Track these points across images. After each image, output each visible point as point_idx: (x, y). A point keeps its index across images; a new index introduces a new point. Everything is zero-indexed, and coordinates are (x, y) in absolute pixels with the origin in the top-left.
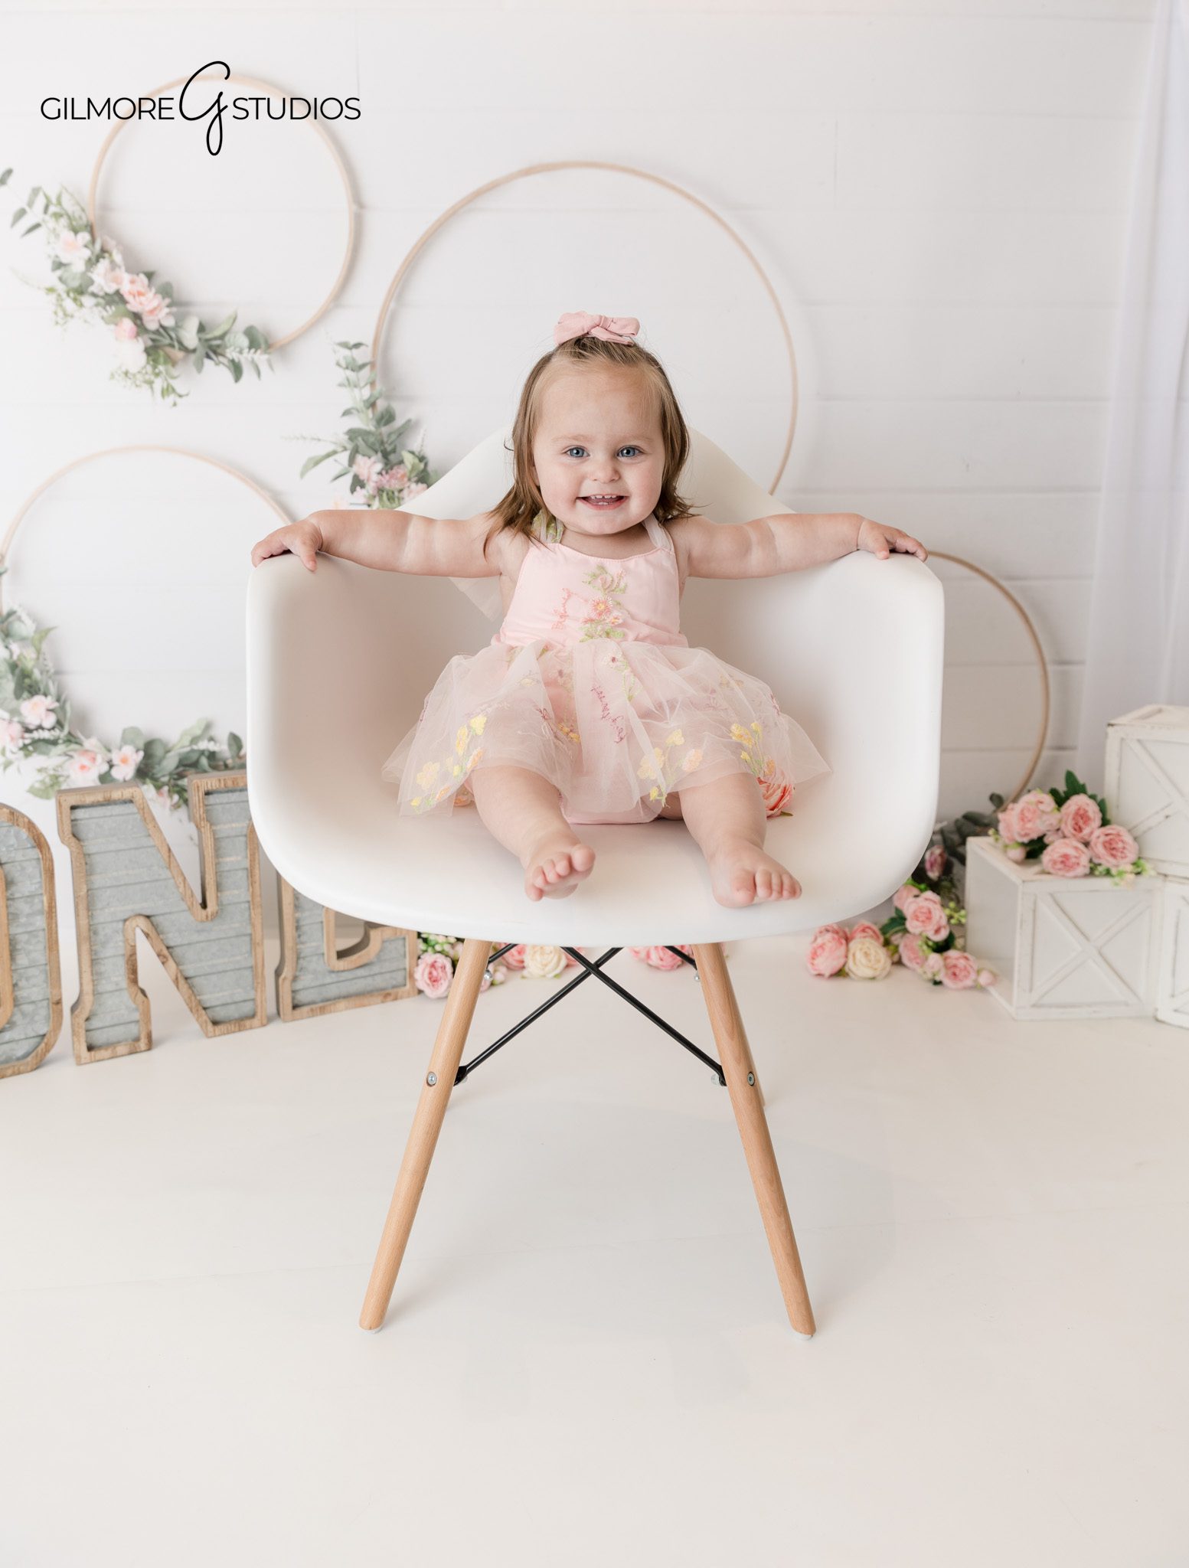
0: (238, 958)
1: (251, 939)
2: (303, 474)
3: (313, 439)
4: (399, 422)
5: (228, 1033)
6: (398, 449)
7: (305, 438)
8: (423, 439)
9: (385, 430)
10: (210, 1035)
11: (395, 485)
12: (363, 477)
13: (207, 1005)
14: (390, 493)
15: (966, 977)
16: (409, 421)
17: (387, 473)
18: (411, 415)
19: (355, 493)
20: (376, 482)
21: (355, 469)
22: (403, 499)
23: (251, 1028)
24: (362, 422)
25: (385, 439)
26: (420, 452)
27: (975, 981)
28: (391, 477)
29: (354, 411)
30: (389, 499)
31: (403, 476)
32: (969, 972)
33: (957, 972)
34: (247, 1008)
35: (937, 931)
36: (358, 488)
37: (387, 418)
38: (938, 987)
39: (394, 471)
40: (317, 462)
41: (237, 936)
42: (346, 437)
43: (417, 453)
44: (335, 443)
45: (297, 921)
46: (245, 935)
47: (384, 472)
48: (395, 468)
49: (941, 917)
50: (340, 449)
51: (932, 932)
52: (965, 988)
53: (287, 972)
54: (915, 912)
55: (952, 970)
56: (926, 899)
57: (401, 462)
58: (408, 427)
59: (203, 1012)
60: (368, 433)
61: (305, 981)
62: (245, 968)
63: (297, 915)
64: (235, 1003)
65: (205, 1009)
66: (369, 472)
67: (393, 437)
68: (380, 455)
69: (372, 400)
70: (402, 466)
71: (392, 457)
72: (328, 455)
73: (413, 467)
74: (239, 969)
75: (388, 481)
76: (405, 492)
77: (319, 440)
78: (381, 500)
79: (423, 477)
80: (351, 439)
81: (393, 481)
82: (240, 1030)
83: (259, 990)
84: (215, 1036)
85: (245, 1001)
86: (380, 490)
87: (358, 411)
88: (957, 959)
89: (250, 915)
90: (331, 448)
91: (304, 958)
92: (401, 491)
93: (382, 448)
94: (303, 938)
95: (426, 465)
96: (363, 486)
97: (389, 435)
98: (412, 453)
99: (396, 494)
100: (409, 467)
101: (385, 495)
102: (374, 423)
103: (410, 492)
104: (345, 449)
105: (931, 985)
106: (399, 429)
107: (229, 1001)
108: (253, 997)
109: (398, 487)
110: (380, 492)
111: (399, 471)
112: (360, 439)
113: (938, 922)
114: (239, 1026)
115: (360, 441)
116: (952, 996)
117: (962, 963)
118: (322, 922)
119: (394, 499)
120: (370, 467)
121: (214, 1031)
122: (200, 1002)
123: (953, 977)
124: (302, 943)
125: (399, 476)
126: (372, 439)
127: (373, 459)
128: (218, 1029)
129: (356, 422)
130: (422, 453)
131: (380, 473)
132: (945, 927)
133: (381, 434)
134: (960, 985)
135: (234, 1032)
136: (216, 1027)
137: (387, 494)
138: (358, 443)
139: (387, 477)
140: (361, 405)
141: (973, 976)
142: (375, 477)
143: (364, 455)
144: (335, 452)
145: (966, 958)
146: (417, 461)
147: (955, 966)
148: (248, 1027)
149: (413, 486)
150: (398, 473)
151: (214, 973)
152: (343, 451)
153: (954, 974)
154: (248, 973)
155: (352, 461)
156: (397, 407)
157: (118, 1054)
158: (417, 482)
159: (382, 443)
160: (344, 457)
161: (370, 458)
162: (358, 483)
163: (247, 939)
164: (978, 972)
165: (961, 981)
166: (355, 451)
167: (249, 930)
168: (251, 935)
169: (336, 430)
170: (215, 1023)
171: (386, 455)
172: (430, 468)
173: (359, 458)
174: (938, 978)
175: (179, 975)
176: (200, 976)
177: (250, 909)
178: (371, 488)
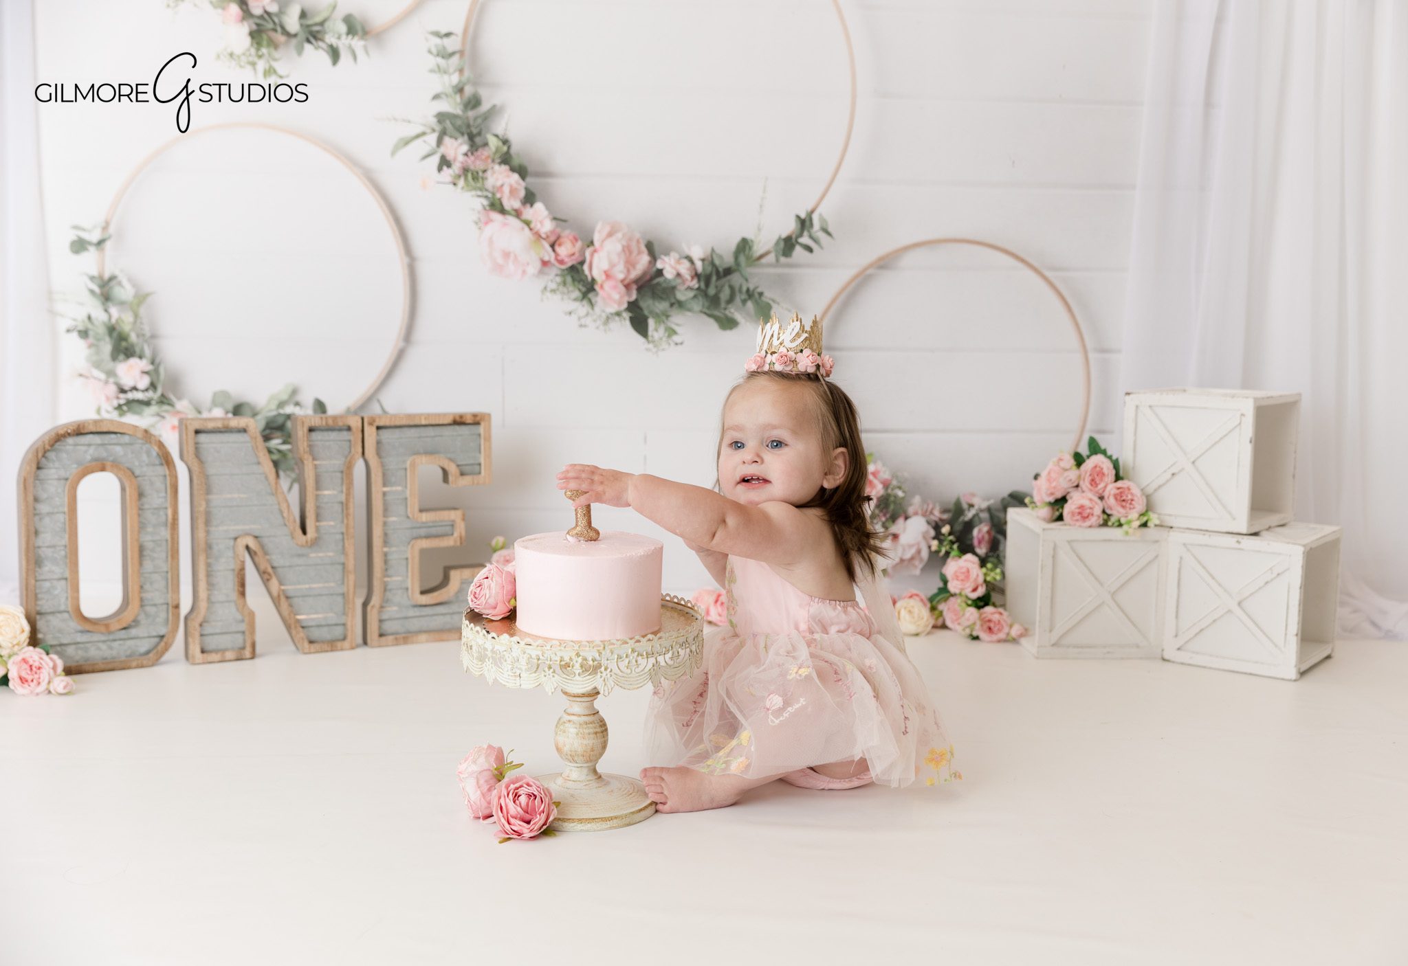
0: (332, 584)
1: (344, 568)
2: (393, 153)
3: (404, 120)
4: (485, 107)
5: (322, 652)
6: (483, 132)
7: (395, 119)
8: (507, 124)
9: (471, 114)
10: (306, 651)
11: (479, 165)
12: (450, 157)
13: (304, 624)
14: (475, 173)
15: (1000, 630)
16: (494, 106)
17: (472, 154)
18: (497, 101)
19: (442, 173)
20: (462, 163)
21: (442, 150)
22: (486, 179)
23: (342, 650)
24: (451, 106)
25: (471, 123)
26: (503, 136)
27: (1008, 634)
28: (477, 158)
29: (443, 96)
30: (473, 179)
31: (488, 157)
32: (1003, 627)
33: (992, 625)
34: (338, 632)
35: (975, 590)
36: (445, 168)
37: (474, 102)
38: (975, 643)
39: (479, 153)
40: (407, 142)
41: (332, 564)
42: (435, 120)
43: (501, 136)
44: (425, 125)
45: (386, 554)
46: (339, 564)
47: (469, 154)
48: (480, 150)
49: (978, 575)
50: (428, 131)
51: (970, 589)
52: (999, 641)
53: (375, 600)
54: (956, 572)
55: (988, 624)
56: (966, 561)
57: (486, 144)
58: (493, 112)
59: (301, 629)
60: (455, 116)
61: (392, 611)
62: (338, 595)
63: (386, 549)
64: (328, 625)
65: (303, 627)
66: (456, 154)
67: (479, 121)
68: (466, 137)
69: (460, 85)
70: (486, 148)
71: (478, 140)
72: (418, 136)
73: (497, 150)
74: (332, 595)
75: (473, 162)
76: (489, 173)
77: (409, 122)
78: (466, 179)
79: (506, 159)
80: (439, 122)
81: (478, 162)
82: (332, 651)
83: (350, 615)
84: (310, 653)
85: (336, 625)
86: (465, 170)
87: (447, 95)
88: (992, 614)
89: (343, 546)
90: (419, 130)
91: (390, 590)
92: (484, 171)
93: (469, 131)
94: (390, 572)
95: (509, 148)
96: (449, 165)
97: (476, 119)
98: (497, 136)
99: (480, 174)
100: (493, 149)
101: (470, 176)
102: (462, 107)
103: (494, 172)
104: (434, 130)
105: (969, 640)
106: (485, 113)
107: (323, 623)
108: (342, 621)
109: (482, 167)
110: (466, 172)
111: (484, 153)
112: (448, 122)
113: (976, 580)
114: (332, 646)
115: (448, 124)
116: (987, 649)
117: (996, 617)
118: (407, 559)
119: (478, 179)
120: (456, 148)
121: (310, 648)
122: (298, 621)
123: (988, 630)
124: (388, 576)
125: (483, 157)
126: (459, 122)
127: (460, 140)
128: (313, 646)
129: (445, 106)
130: (505, 137)
131: (466, 154)
132: (982, 585)
133: (467, 118)
134: (995, 637)
135: (327, 651)
136: (311, 645)
137: (472, 174)
138: (446, 125)
139: (472, 158)
140: (450, 91)
141: (1006, 630)
142: (461, 158)
143: (451, 137)
144: (424, 134)
145: (1001, 614)
146: (500, 144)
147: (990, 621)
148: (339, 648)
149: (497, 167)
150: (482, 154)
151: (310, 596)
152: (432, 133)
153: (990, 629)
154: (340, 599)
155: (440, 142)
156: (484, 93)
157: (227, 658)
158: (500, 163)
159: (468, 126)
160: (432, 138)
161: (456, 139)
162: (445, 163)
163: (340, 567)
164: (1011, 626)
165: (996, 634)
166: (443, 134)
167: (342, 559)
168: (344, 564)
169: (426, 112)
170: (311, 642)
171: (471, 138)
172: (513, 151)
173: (447, 140)
174: (975, 634)
175: (281, 593)
176: (298, 597)
177: (343, 540)
178: (456, 167)
